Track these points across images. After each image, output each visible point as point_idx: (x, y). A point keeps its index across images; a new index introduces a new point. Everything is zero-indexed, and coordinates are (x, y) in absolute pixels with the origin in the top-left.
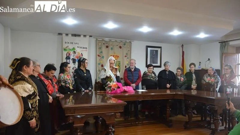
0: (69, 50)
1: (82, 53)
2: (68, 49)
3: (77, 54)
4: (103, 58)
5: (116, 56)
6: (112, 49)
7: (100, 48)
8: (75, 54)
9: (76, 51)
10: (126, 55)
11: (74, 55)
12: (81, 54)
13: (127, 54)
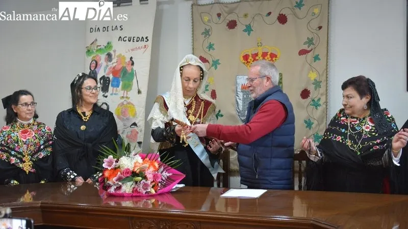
0: (97, 51)
1: (131, 58)
2: (94, 48)
3: (114, 60)
4: (216, 68)
5: (264, 55)
6: (248, 29)
7: (207, 33)
8: (109, 63)
9: (112, 52)
10: (305, 47)
11: (107, 66)
12: (128, 60)
13: (310, 42)
